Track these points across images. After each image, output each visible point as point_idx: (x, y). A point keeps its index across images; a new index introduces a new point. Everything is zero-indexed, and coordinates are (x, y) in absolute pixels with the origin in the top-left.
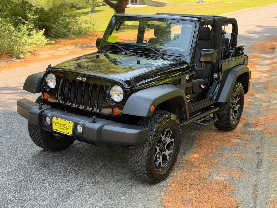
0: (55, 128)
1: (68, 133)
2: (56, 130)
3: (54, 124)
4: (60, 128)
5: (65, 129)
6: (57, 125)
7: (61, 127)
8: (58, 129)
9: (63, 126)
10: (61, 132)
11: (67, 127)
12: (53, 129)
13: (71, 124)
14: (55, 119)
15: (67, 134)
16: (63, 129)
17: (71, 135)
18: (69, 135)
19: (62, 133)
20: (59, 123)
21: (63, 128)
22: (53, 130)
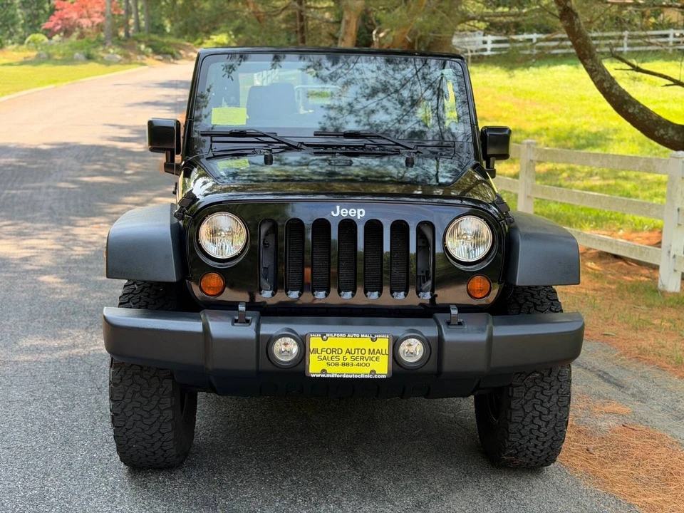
0: (315, 367)
1: (373, 372)
2: (321, 373)
3: (313, 359)
4: (337, 365)
5: (355, 362)
6: (325, 358)
7: (340, 362)
8: (329, 370)
9: (348, 356)
10: (344, 376)
11: (367, 355)
12: (310, 371)
13: (383, 344)
14: (315, 342)
15: (370, 376)
16: (347, 365)
17: (385, 377)
18: (375, 377)
19: (348, 376)
20: (332, 351)
21: (349, 361)
22: (313, 376)
